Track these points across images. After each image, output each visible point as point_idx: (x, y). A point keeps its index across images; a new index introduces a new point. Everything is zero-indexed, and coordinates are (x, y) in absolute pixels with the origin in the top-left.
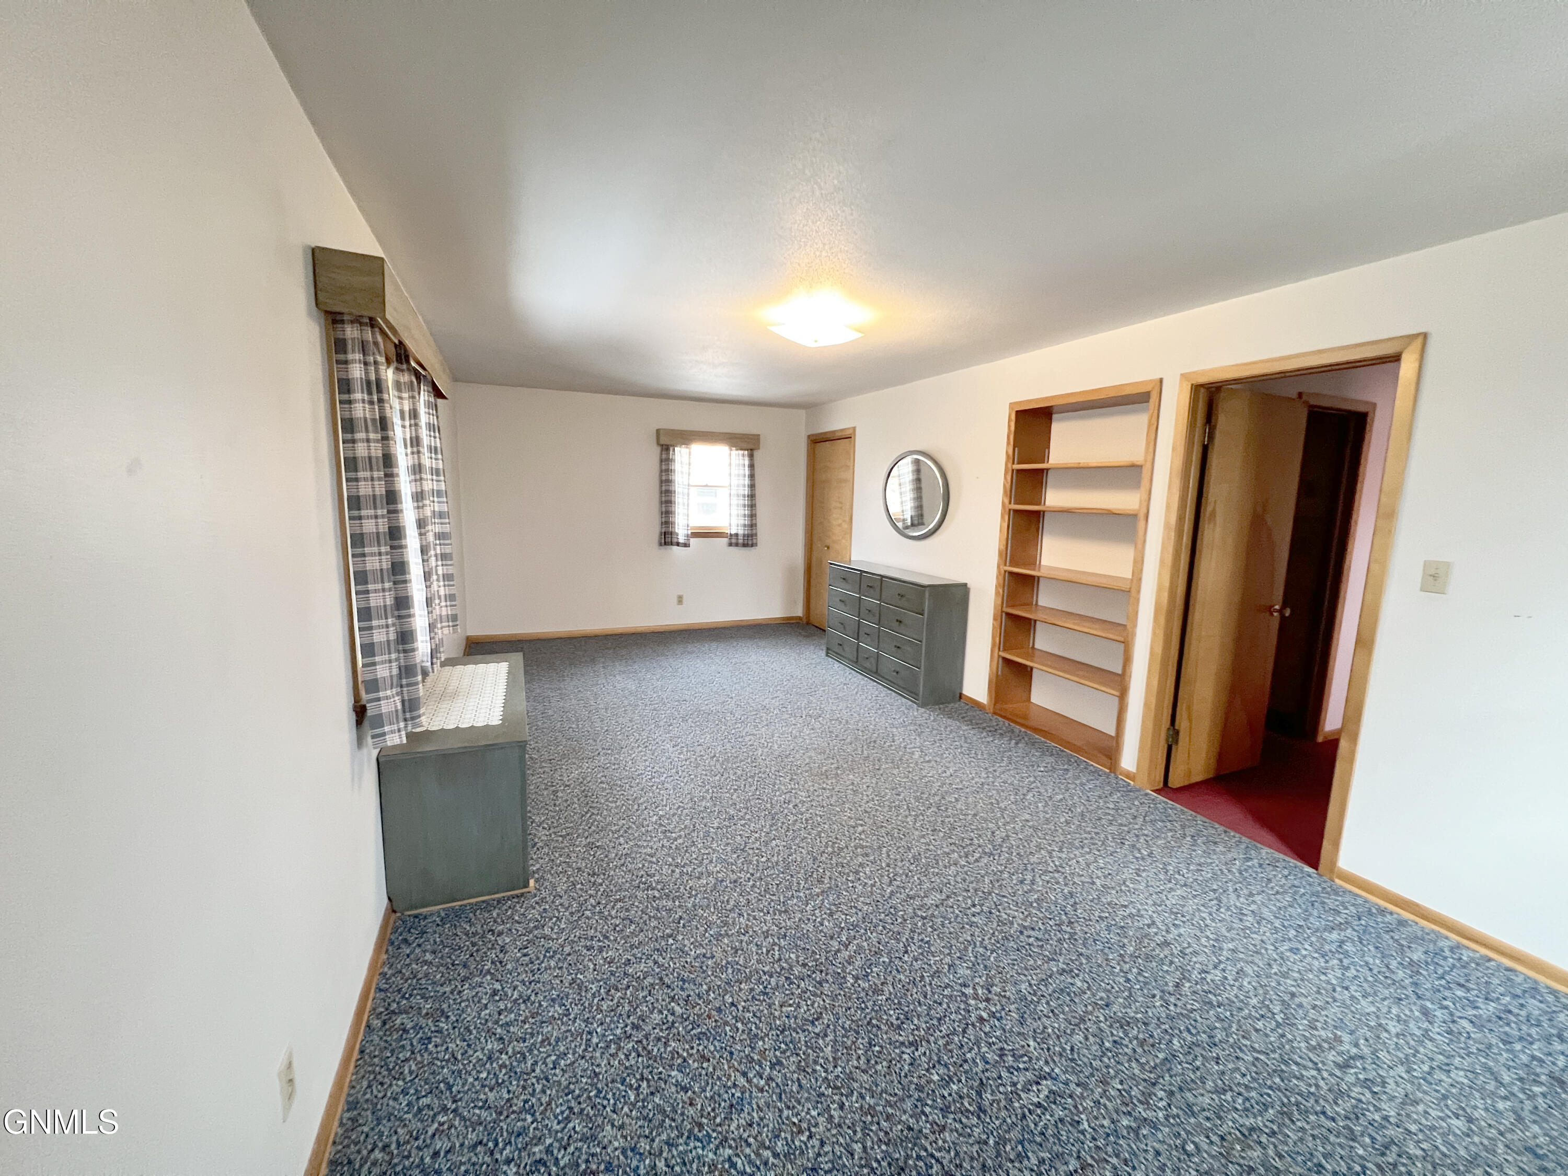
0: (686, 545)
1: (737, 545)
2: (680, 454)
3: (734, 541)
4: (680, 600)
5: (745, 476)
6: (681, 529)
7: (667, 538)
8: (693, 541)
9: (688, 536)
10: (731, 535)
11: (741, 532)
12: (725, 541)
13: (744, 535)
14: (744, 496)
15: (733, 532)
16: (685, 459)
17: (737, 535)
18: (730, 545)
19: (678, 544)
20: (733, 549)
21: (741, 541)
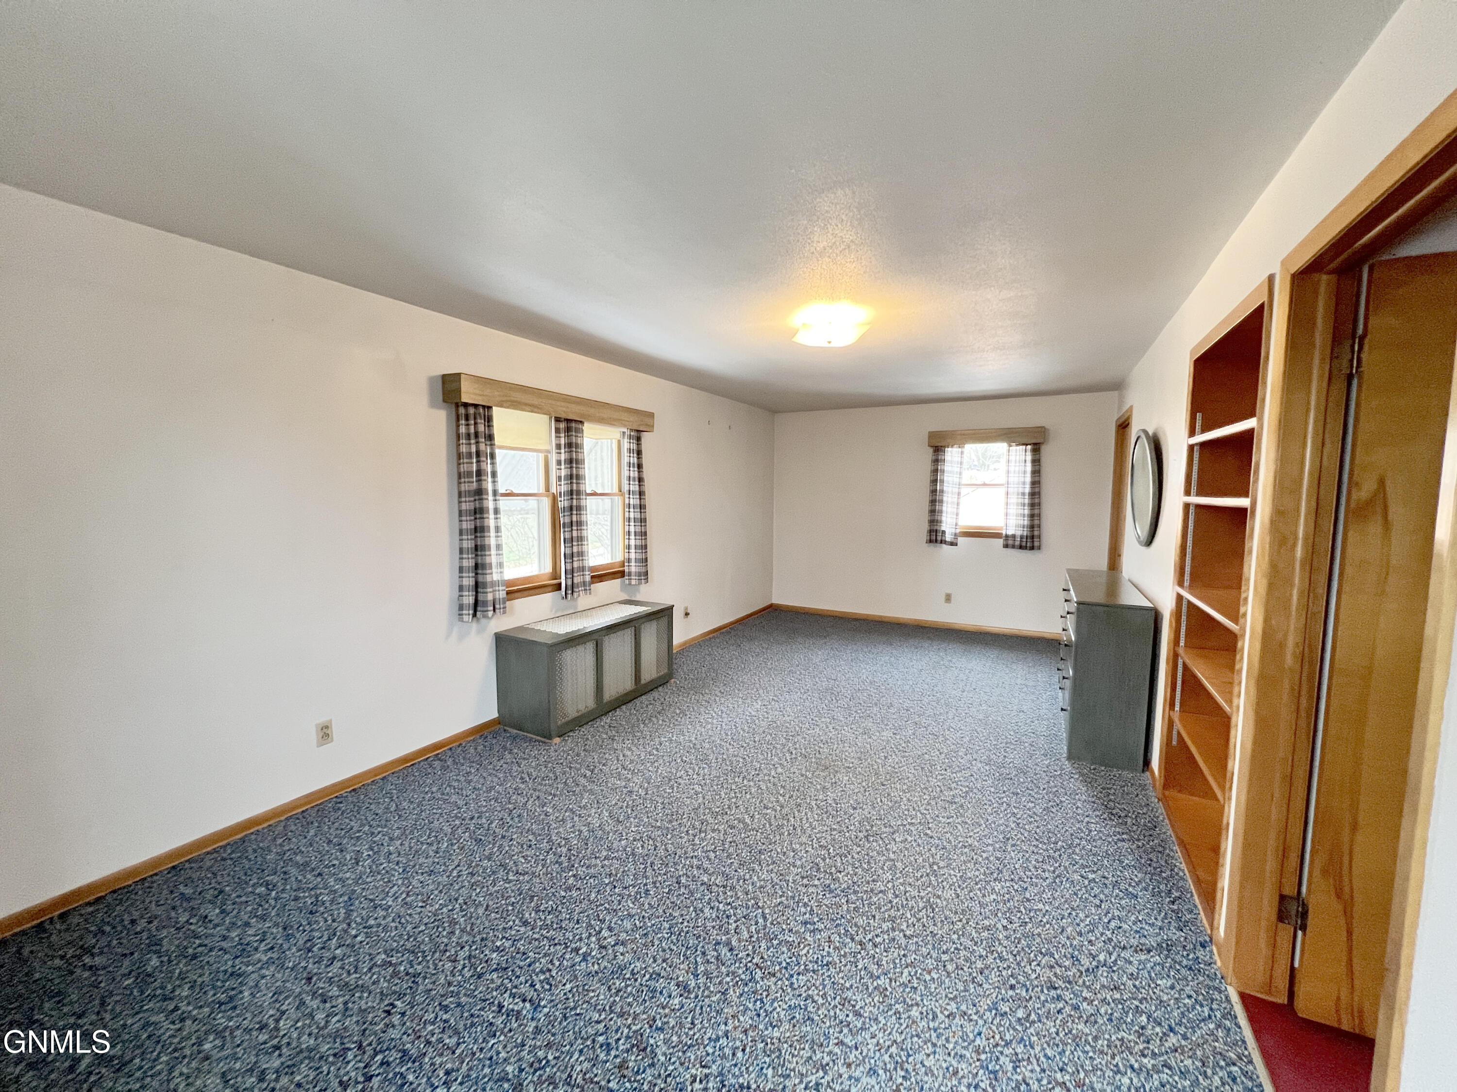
0: (952, 544)
1: (1013, 547)
2: (951, 454)
3: (1010, 542)
4: (948, 598)
5: (1025, 472)
6: (948, 526)
7: (935, 536)
8: (960, 540)
9: (955, 534)
10: (1007, 536)
11: (1019, 533)
12: (1001, 542)
13: (1022, 537)
14: (1023, 494)
15: (1010, 533)
16: (957, 458)
17: (1014, 536)
18: (1006, 546)
19: (945, 542)
20: (1010, 551)
21: (1017, 543)
